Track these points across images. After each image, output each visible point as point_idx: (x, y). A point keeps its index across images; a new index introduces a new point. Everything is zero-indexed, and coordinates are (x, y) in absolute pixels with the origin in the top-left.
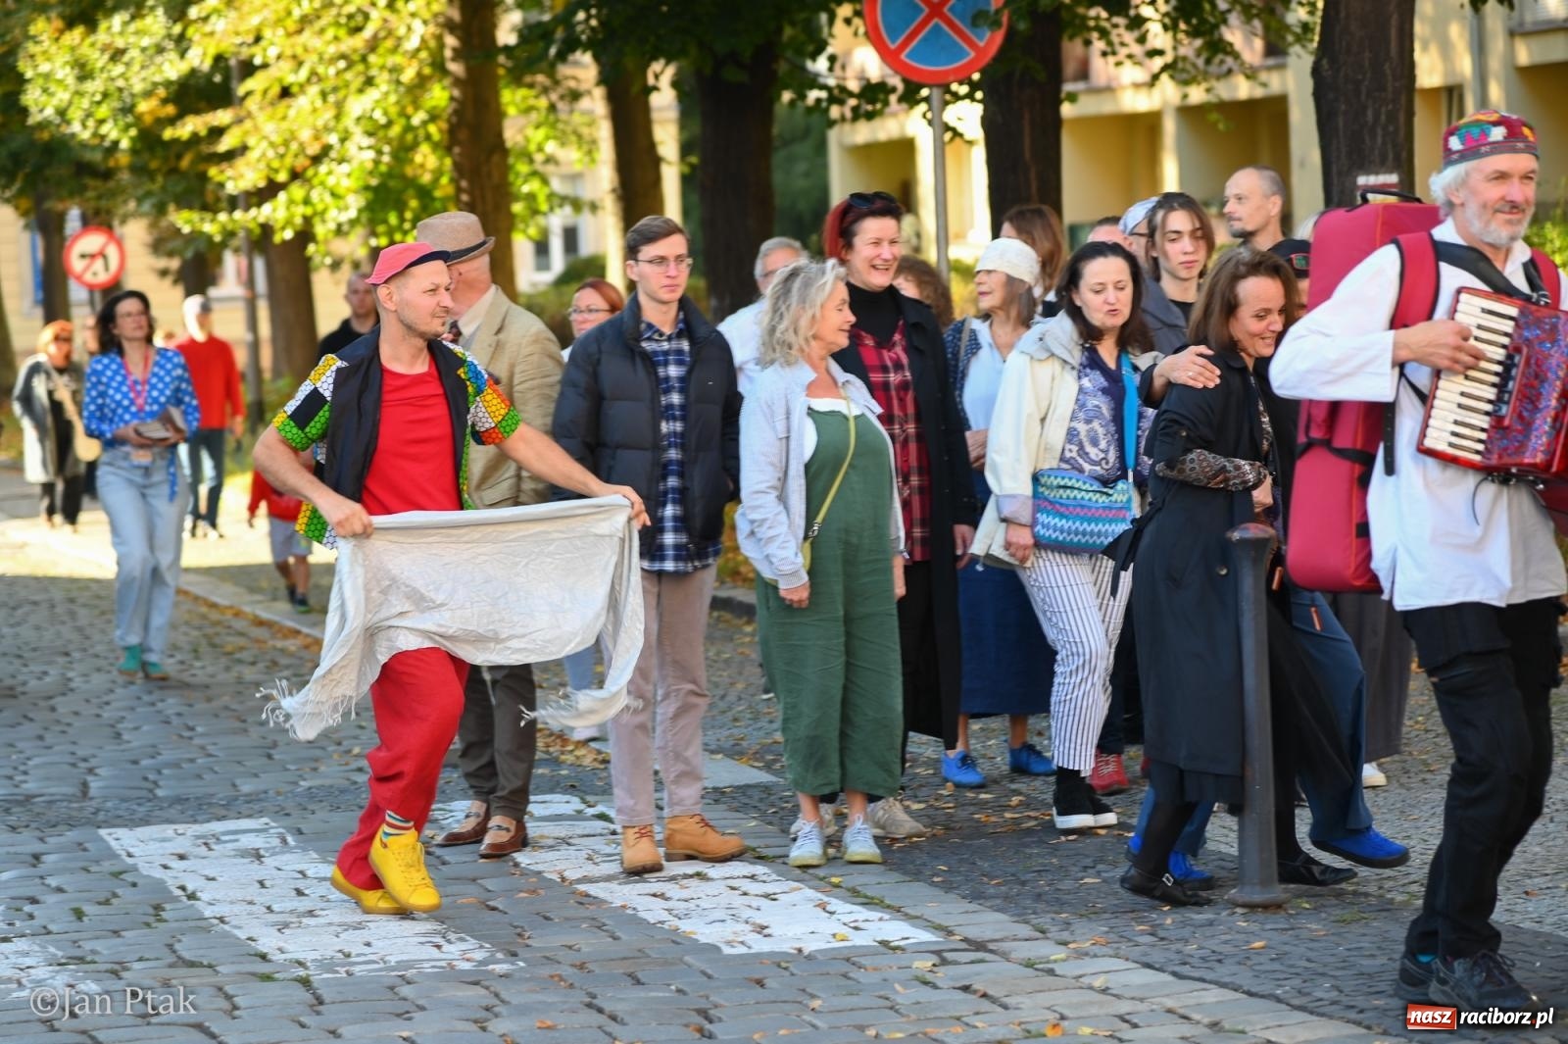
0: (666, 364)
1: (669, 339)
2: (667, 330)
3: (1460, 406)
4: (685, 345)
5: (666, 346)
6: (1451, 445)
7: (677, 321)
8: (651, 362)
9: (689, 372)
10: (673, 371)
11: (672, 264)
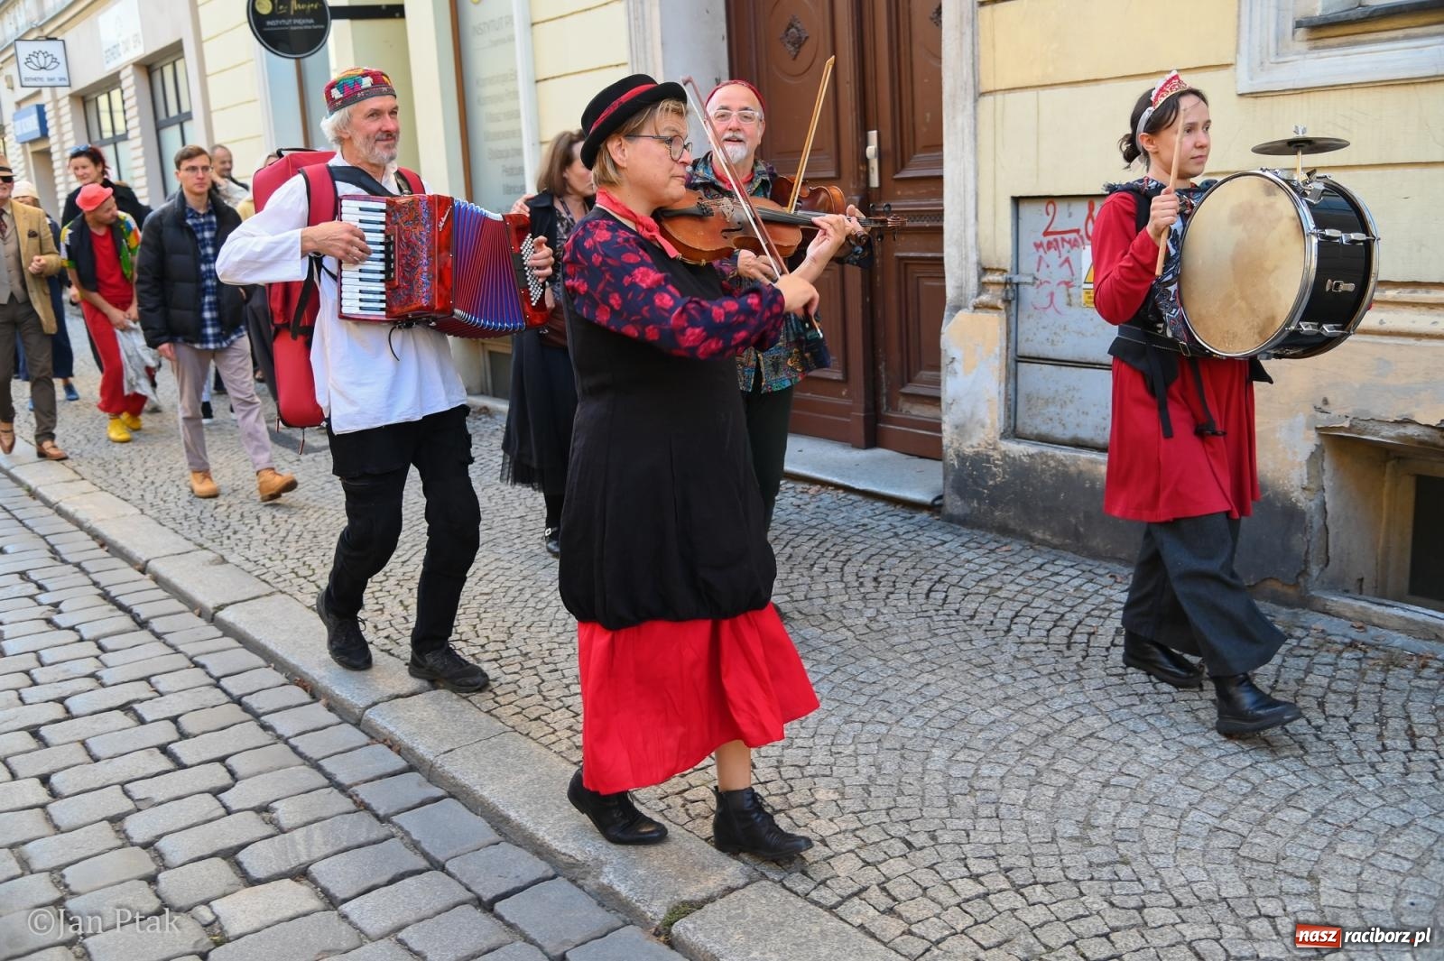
0: (203, 231)
1: (204, 216)
2: (201, 212)
3: (361, 279)
4: (214, 219)
5: (202, 220)
6: (361, 308)
7: (207, 205)
8: (191, 232)
9: (217, 234)
10: (207, 235)
11: (200, 171)
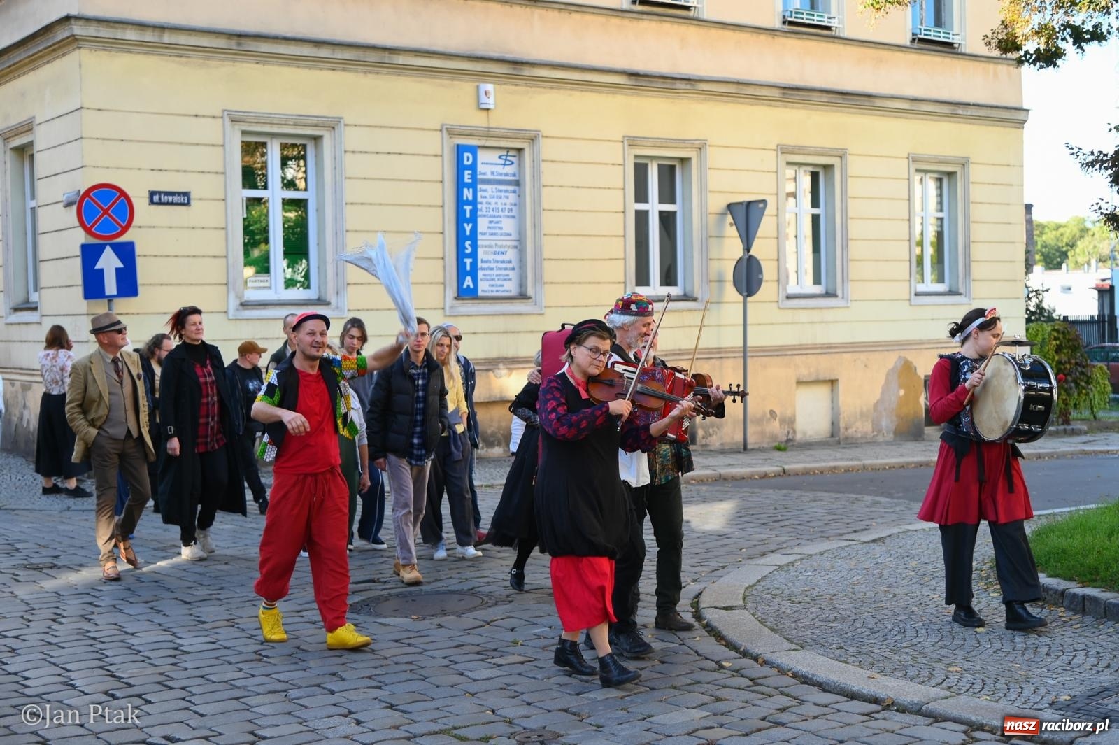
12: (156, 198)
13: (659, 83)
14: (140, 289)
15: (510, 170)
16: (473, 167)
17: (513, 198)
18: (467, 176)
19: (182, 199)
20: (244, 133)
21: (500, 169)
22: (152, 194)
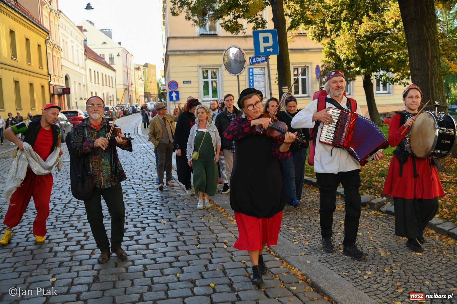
12: (185, 82)
13: (298, 51)
14: (180, 99)
15: (262, 72)
16: (253, 72)
17: (263, 77)
18: (251, 74)
19: (190, 82)
20: (202, 69)
21: (260, 72)
22: (184, 81)
